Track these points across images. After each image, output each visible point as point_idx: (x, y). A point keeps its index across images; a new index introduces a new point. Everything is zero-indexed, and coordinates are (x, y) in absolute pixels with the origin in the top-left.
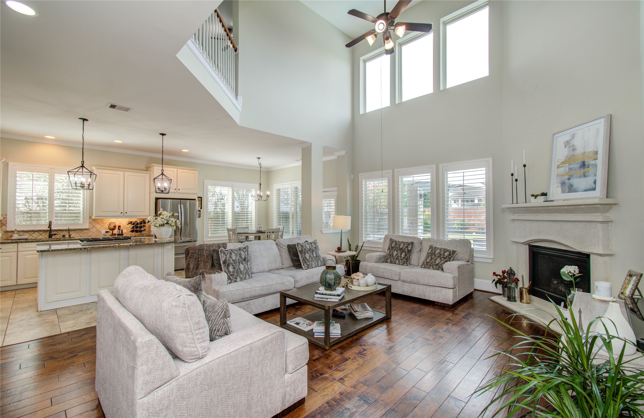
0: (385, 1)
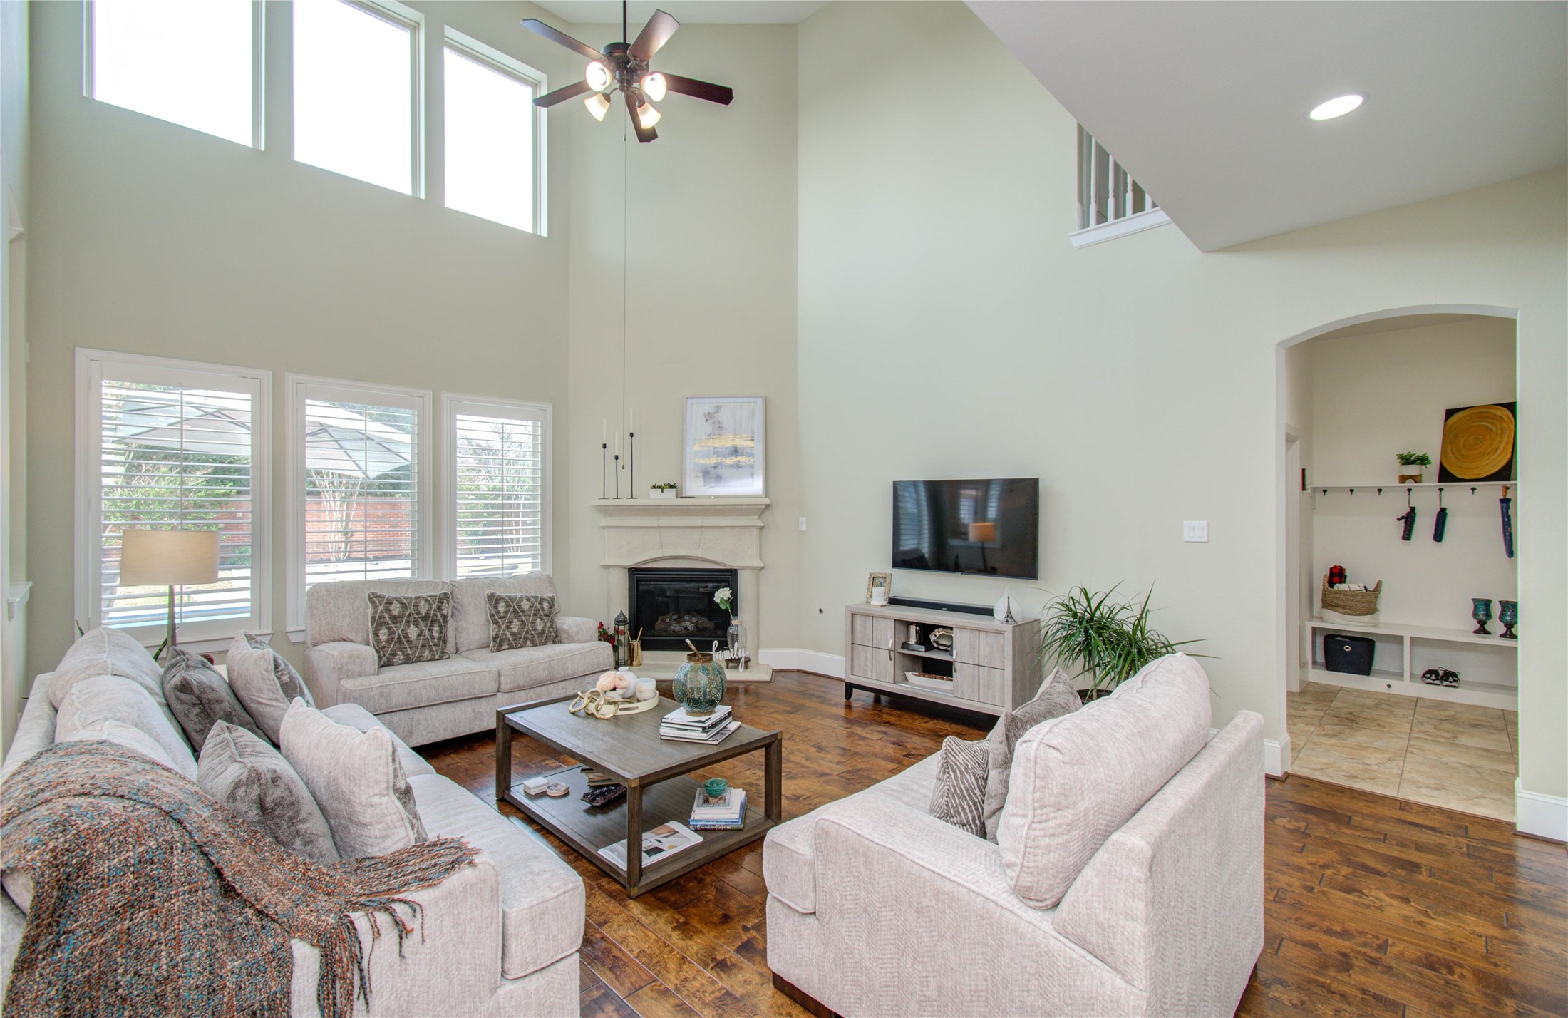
0: (625, 3)
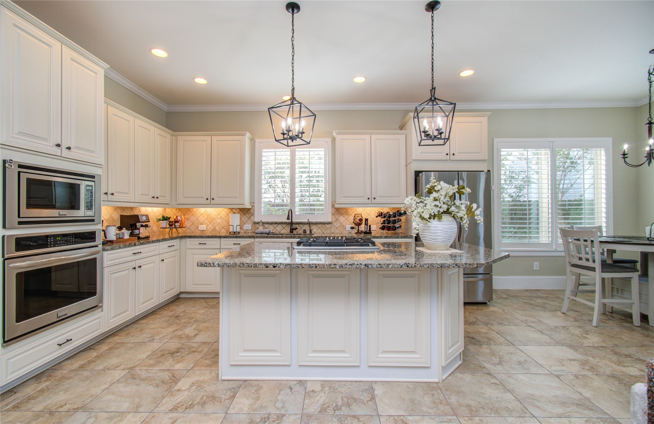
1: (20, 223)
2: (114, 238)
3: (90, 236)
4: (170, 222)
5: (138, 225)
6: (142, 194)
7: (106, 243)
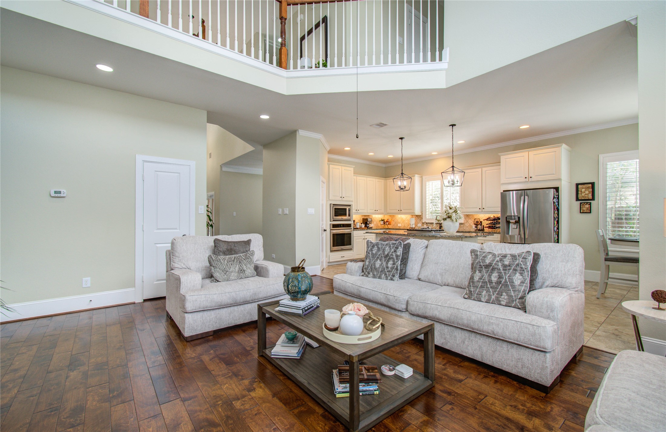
1: (333, 220)
2: (358, 227)
3: (349, 225)
4: (384, 222)
5: (368, 222)
6: (370, 210)
7: (356, 229)
